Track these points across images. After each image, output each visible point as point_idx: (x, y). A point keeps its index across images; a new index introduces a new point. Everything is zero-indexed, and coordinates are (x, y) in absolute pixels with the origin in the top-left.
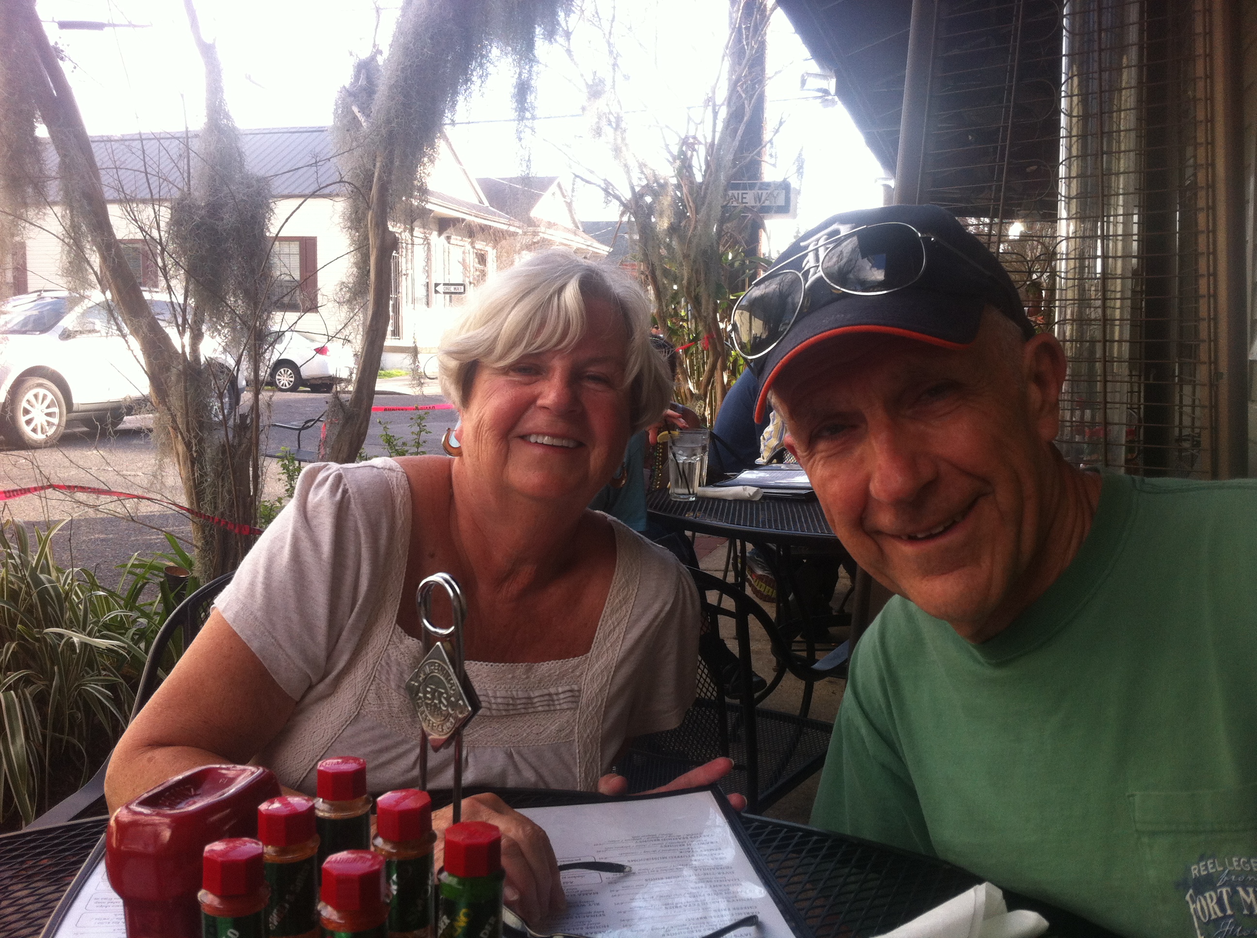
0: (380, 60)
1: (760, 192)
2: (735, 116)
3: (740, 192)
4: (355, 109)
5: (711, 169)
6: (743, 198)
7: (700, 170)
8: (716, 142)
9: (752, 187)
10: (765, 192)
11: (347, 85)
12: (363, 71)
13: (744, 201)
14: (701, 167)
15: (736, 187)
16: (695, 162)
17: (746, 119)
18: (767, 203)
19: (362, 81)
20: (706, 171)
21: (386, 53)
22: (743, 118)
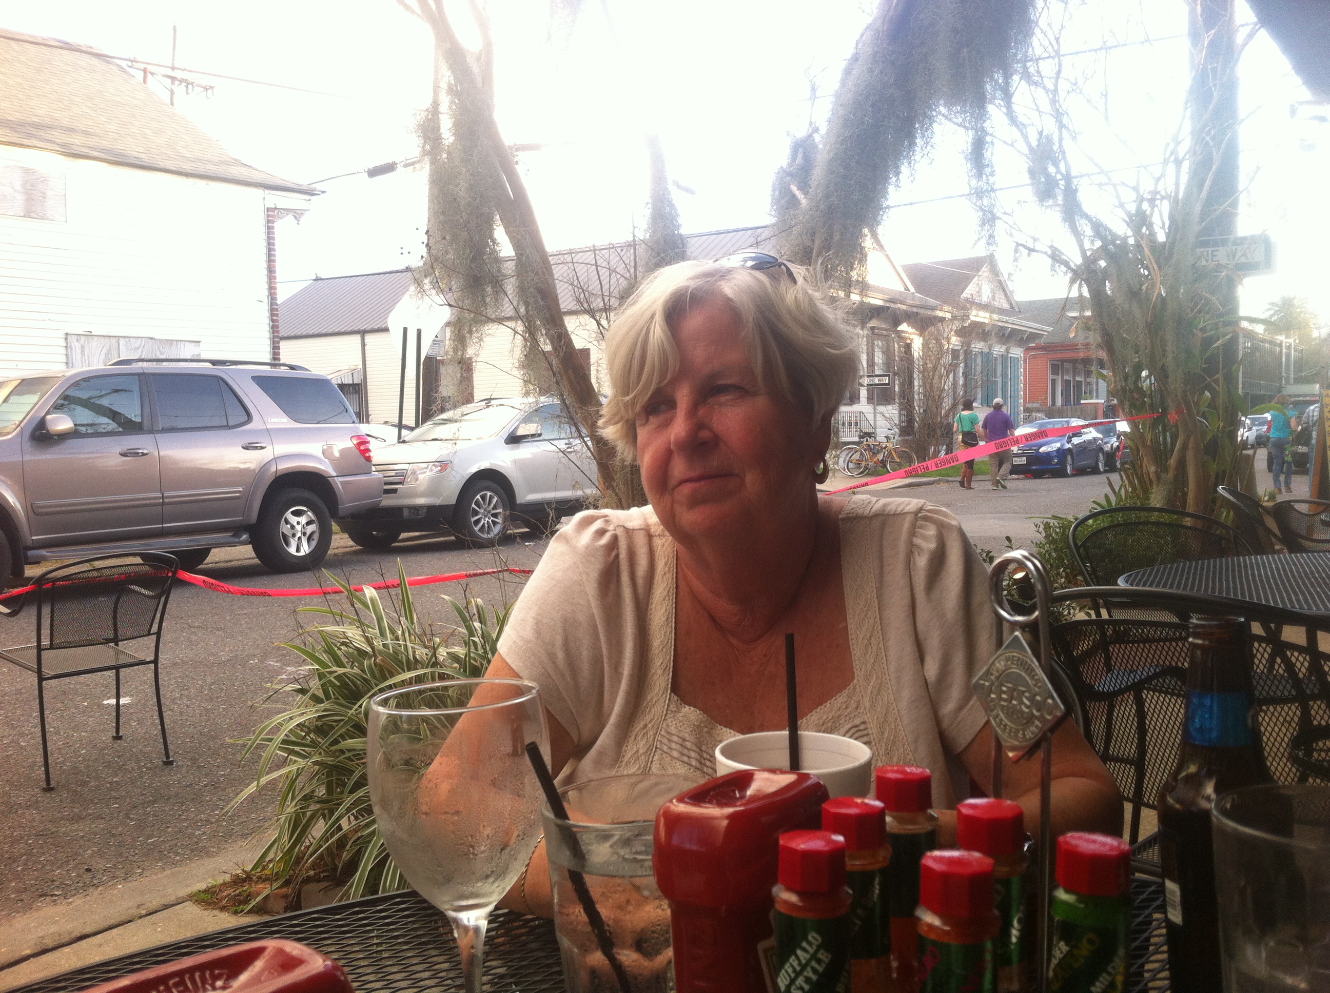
0: (817, 138)
1: (1234, 248)
2: (1202, 166)
3: (1210, 250)
4: (794, 188)
5: (1176, 226)
6: (1213, 256)
7: (1163, 227)
8: (1181, 196)
9: (1224, 242)
10: (1239, 248)
11: (785, 165)
12: (801, 150)
13: (1215, 258)
14: (1164, 224)
15: (1204, 244)
16: (1156, 220)
17: (1214, 167)
18: (1243, 260)
19: (799, 160)
20: (1170, 228)
21: (823, 129)
22: (1211, 168)
